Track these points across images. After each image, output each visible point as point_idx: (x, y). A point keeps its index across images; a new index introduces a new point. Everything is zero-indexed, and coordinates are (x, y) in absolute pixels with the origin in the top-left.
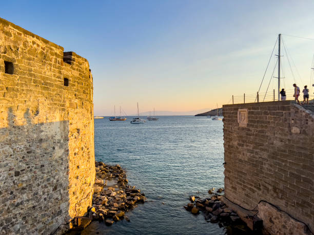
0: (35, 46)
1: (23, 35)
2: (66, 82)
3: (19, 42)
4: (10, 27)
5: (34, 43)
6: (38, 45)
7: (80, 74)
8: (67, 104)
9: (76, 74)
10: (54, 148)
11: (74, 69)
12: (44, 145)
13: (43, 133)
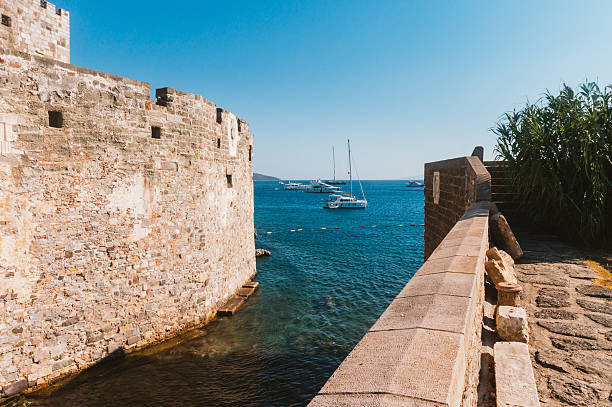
0: (98, 87)
1: (77, 75)
2: (156, 132)
3: (70, 85)
4: (56, 66)
5: (95, 83)
6: (103, 86)
7: (183, 120)
8: (158, 165)
9: (176, 119)
10: (131, 226)
11: (173, 113)
12: (113, 221)
13: (110, 206)
